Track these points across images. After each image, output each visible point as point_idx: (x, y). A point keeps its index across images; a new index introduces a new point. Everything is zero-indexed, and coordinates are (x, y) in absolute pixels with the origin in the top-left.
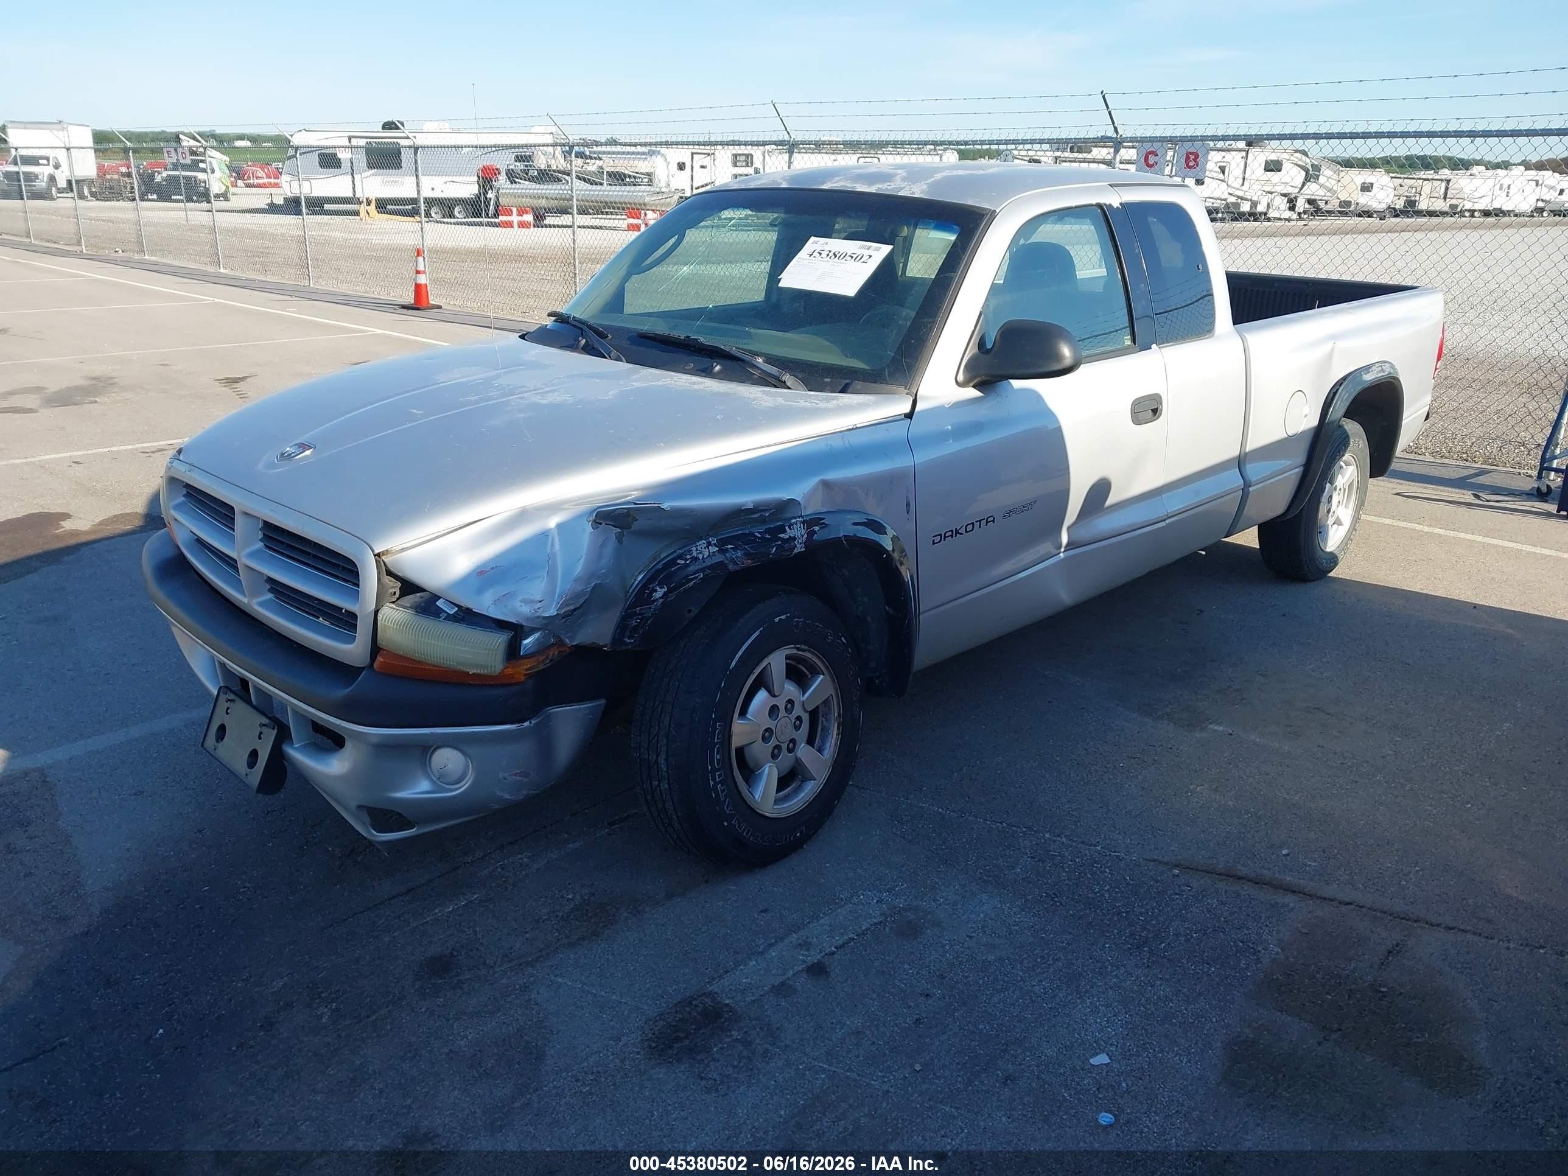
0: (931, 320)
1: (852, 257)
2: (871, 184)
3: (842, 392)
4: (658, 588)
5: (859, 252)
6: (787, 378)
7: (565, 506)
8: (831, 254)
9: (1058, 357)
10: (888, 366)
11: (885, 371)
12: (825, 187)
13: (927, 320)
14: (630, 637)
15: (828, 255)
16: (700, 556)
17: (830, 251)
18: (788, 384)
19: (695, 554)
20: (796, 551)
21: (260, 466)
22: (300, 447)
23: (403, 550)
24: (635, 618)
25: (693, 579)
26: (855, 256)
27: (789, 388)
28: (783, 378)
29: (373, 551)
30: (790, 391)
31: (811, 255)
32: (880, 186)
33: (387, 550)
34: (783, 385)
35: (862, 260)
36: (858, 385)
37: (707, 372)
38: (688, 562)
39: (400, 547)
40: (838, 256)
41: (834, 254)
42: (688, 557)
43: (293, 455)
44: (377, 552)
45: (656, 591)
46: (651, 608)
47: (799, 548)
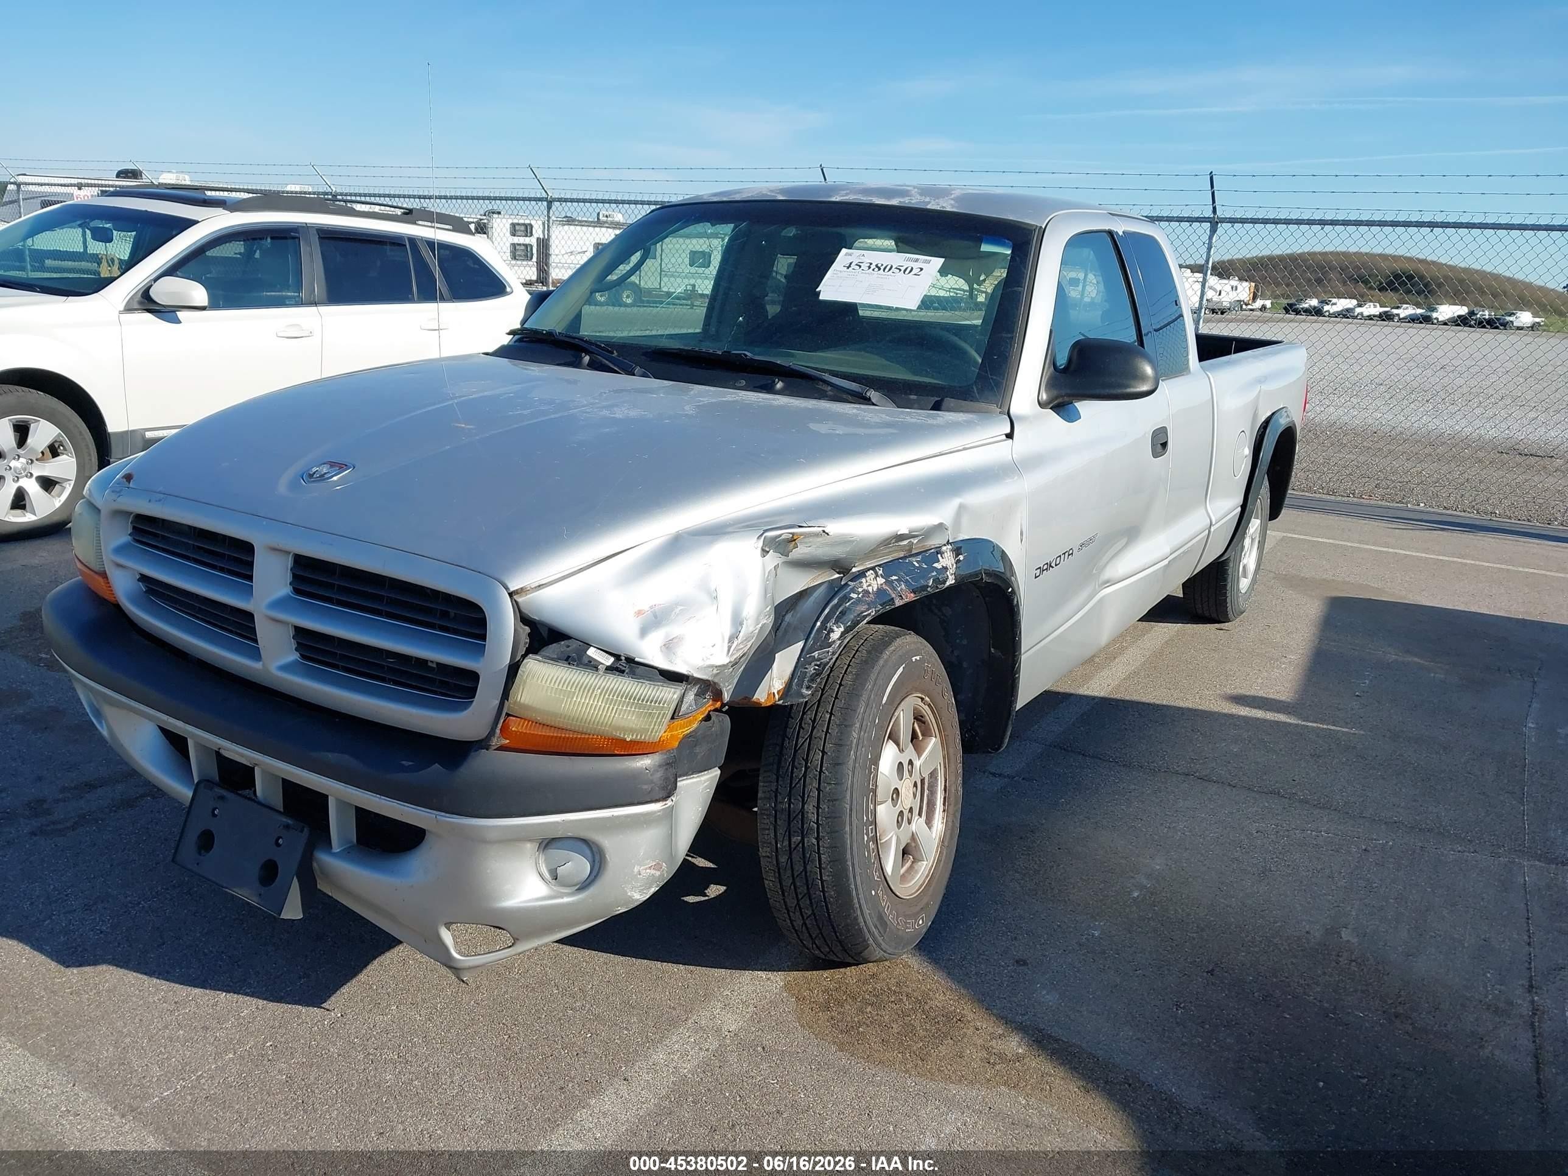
0: (1009, 335)
1: (900, 270)
2: (889, 198)
3: (933, 409)
4: (835, 628)
5: (907, 264)
6: (873, 395)
7: (730, 529)
8: (873, 267)
9: (1143, 378)
10: (975, 382)
11: (973, 388)
12: (833, 199)
13: (1006, 335)
14: (808, 688)
15: (869, 268)
16: (870, 589)
17: (871, 264)
18: (874, 401)
19: (865, 587)
20: (948, 584)
21: (282, 488)
22: (332, 466)
23: (540, 587)
24: (813, 664)
25: (867, 616)
26: (903, 269)
27: (874, 404)
28: (868, 394)
29: (507, 588)
30: (877, 407)
31: (848, 268)
32: (902, 200)
33: (522, 588)
34: (867, 401)
35: (913, 273)
36: (949, 402)
37: (769, 389)
38: (860, 596)
39: (537, 584)
40: (882, 268)
41: (877, 266)
42: (860, 590)
43: (326, 476)
44: (512, 589)
45: (833, 631)
46: (828, 652)
47: (951, 581)
